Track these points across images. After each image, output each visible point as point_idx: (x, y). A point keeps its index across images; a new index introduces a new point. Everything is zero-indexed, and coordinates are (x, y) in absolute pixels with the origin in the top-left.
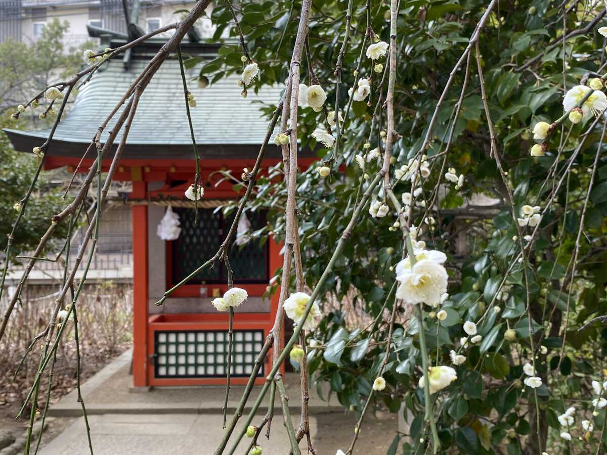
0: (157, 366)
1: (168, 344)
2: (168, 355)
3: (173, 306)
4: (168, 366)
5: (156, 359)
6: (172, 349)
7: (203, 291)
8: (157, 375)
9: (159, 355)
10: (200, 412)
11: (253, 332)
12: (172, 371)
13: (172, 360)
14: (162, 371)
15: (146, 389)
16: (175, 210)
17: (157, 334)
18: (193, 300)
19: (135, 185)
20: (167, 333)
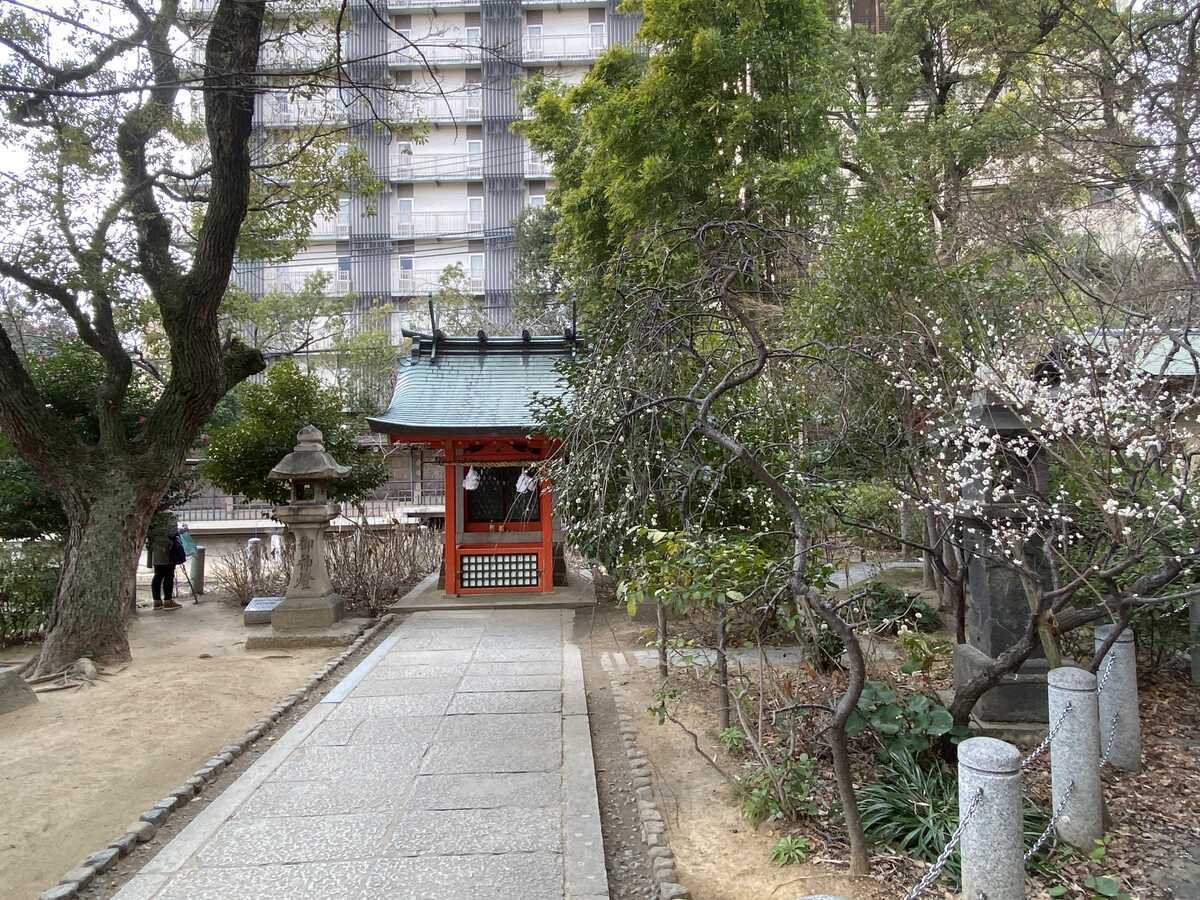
0: (462, 580)
1: (469, 564)
2: (469, 572)
3: (470, 538)
4: (469, 580)
5: (461, 575)
6: (473, 568)
7: (491, 527)
8: (462, 587)
9: (463, 572)
10: (496, 608)
11: (530, 555)
12: (473, 584)
13: (473, 576)
14: (466, 584)
15: (455, 596)
16: (475, 469)
17: (462, 557)
18: (484, 534)
19: (447, 452)
20: (469, 556)
